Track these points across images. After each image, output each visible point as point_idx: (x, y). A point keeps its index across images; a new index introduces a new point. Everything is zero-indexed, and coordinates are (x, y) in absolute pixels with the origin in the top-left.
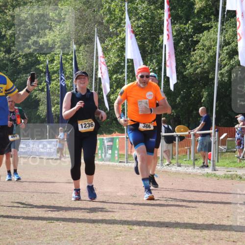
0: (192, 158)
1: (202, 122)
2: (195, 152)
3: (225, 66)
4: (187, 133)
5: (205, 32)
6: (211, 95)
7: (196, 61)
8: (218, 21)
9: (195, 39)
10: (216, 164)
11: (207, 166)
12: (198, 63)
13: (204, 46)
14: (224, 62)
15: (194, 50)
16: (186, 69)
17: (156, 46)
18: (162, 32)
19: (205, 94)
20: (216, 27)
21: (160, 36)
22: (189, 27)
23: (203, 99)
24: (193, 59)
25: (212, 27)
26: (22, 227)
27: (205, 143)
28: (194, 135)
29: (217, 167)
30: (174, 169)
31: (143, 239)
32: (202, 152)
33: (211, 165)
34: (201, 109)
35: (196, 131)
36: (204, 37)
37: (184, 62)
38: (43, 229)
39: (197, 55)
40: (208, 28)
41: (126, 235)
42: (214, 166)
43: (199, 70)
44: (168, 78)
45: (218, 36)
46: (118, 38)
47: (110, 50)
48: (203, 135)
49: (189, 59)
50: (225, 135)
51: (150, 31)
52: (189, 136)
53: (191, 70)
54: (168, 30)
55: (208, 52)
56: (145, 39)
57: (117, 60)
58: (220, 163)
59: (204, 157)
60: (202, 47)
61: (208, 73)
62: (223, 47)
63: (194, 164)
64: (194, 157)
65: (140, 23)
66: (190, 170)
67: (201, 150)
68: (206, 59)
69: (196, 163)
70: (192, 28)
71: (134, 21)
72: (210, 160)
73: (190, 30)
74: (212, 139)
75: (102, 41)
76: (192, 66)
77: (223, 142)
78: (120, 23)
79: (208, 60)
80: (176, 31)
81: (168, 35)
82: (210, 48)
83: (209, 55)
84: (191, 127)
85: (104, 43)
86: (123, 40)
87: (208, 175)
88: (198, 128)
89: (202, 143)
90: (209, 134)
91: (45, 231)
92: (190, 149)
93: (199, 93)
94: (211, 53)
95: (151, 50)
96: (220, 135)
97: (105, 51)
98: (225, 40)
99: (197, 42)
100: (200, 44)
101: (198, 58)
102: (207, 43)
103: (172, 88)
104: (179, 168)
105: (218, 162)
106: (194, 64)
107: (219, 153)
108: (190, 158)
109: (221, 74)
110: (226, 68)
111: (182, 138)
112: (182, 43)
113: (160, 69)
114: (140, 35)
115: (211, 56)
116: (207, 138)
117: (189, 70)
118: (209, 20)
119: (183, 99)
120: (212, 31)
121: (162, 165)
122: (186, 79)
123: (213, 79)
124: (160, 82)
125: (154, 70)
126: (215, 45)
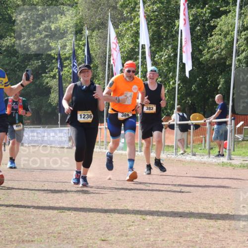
0: (207, 147)
1: (218, 110)
2: (211, 141)
3: (243, 51)
4: (203, 121)
5: (223, 17)
6: (228, 82)
7: (213, 47)
8: (236, 5)
9: (212, 24)
10: (232, 153)
11: (223, 155)
12: (215, 49)
13: (222, 31)
14: (242, 48)
15: (211, 36)
16: (202, 55)
17: (172, 31)
18: (178, 17)
19: (222, 81)
20: (235, 11)
21: (176, 21)
22: (206, 11)
23: (220, 86)
24: (210, 44)
25: (230, 11)
26: (32, 217)
27: (221, 132)
28: (210, 123)
29: (233, 157)
30: (189, 158)
31: (156, 229)
32: (218, 141)
33: (227, 154)
34: (217, 96)
35: (212, 119)
36: (222, 22)
37: (200, 47)
38: (54, 219)
39: (214, 40)
40: (226, 13)
41: (139, 225)
42: (230, 155)
43: (215, 56)
44: (184, 65)
45: (236, 21)
46: (132, 24)
47: (123, 36)
48: (219, 124)
49: (206, 45)
50: (242, 123)
51: (165, 15)
52: (205, 124)
53: (208, 56)
54: (184, 14)
55: (225, 37)
56: (161, 24)
57: (132, 46)
58: (236, 152)
59: (220, 146)
60: (219, 32)
61: (225, 59)
62: (241, 32)
63: (209, 153)
64: (210, 145)
65: (155, 8)
66: (205, 159)
67: (216, 138)
68: (223, 45)
69: (211, 151)
70: (210, 13)
71: (149, 6)
72: (226, 148)
73: (207, 15)
74: (229, 128)
75: (116, 26)
76: (208, 52)
77: (240, 131)
78: (135, 8)
79: (226, 46)
80: (193, 15)
81: (185, 20)
82: (227, 33)
83: (227, 40)
84: (207, 115)
85: (118, 28)
86: (138, 25)
87: (223, 164)
88: (214, 116)
89: (218, 132)
90: (226, 123)
91: (55, 221)
92: (205, 138)
93: (216, 80)
94: (229, 39)
95: (167, 36)
96: (236, 124)
97: (119, 36)
98: (243, 25)
99: (215, 27)
100: (217, 29)
101: (215, 43)
102: (225, 29)
103: (187, 75)
104: (194, 158)
105: (234, 150)
106: (211, 50)
107: (235, 141)
108: (205, 147)
109: (239, 60)
110: (244, 54)
111: (197, 126)
112: (198, 28)
113: (176, 55)
114: (155, 19)
115: (229, 42)
116: (223, 126)
117: (206, 56)
118: (228, 4)
119: (199, 86)
120: (230, 15)
121: (176, 154)
122: (202, 66)
123: (231, 65)
124: (175, 68)
125: (169, 56)
126: (233, 30)
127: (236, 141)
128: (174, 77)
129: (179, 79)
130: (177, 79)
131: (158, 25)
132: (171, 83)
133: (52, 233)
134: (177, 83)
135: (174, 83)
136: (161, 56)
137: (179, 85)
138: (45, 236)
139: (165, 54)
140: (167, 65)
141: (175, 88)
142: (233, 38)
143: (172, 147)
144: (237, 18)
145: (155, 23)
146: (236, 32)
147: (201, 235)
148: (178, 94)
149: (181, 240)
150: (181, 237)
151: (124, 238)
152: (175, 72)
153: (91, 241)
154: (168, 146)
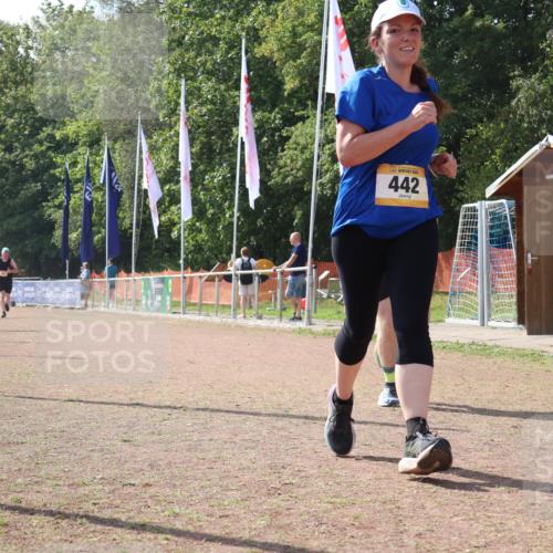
0: (279, 307)
1: (293, 255)
2: (283, 298)
3: (327, 171)
4: (271, 270)
5: (299, 124)
6: (306, 216)
7: (285, 166)
8: (316, 108)
9: (285, 135)
10: (313, 315)
11: (300, 319)
12: (288, 169)
13: (298, 144)
14: (325, 167)
15: (283, 150)
16: (270, 177)
17: (227, 144)
18: (236, 123)
19: (299, 213)
20: (315, 116)
21: (234, 129)
22: (276, 117)
23: (296, 221)
24: (281, 162)
25: (308, 117)
26: (24, 408)
27: (297, 286)
28: (282, 273)
29: (314, 321)
30: (253, 322)
31: (202, 424)
32: (293, 298)
33: (305, 317)
34: (292, 235)
35: (285, 267)
36: (298, 131)
37: (268, 167)
38: (55, 411)
39: (287, 156)
40: (303, 119)
41: (177, 418)
42: (309, 317)
43: (289, 179)
44: (247, 190)
45: (317, 130)
46: (172, 133)
47: (159, 149)
48: (295, 274)
49: (276, 163)
50: (326, 273)
51: (217, 121)
52: (275, 275)
53: (279, 179)
54: (246, 120)
55: (302, 152)
56: (212, 134)
57: (172, 164)
58: (319, 314)
59: (296, 305)
60: (294, 146)
61: (303, 182)
62: (324, 146)
63: (281, 316)
64: (281, 305)
65: (204, 110)
66: (276, 323)
67: (291, 294)
68: (300, 163)
69: (284, 313)
70: (280, 119)
71: (195, 108)
72: (304, 308)
73: (277, 122)
74: (307, 279)
75: (149, 136)
76: (279, 173)
77: (324, 284)
78: (176, 110)
79: (303, 165)
80: (257, 121)
81: (247, 128)
82: (305, 148)
83: (304, 157)
84: (278, 261)
85: (152, 138)
86: (177, 134)
87: (301, 331)
88: (287, 263)
89: (293, 286)
90: (304, 272)
91: (58, 413)
92: (275, 294)
93: (290, 212)
94: (307, 154)
95: (221, 150)
96: (319, 274)
97: (153, 149)
98: (326, 136)
99: (288, 138)
100: (291, 141)
101: (289, 161)
102: (302, 141)
103: (252, 205)
104: (259, 322)
105: (315, 311)
106: (283, 170)
107: (316, 299)
108: (275, 306)
109: (322, 185)
110: (328, 175)
111: (264, 278)
112: (265, 139)
113: (234, 177)
114: (204, 126)
115: (307, 159)
116: (300, 277)
117: (276, 179)
118: (305, 107)
119: (266, 221)
120: (308, 121)
121: (235, 317)
122: (271, 192)
123: (310, 192)
124: (233, 196)
125: (224, 178)
126: (313, 144)
127: (319, 298)
128: (231, 207)
129: (239, 210)
130: (235, 210)
131: (209, 134)
132: (227, 216)
133: (52, 431)
134: (236, 214)
135: (232, 216)
136: (213, 177)
137: (238, 218)
138: (41, 435)
139: (218, 176)
140: (222, 191)
141: (233, 224)
142: (312, 153)
143: (229, 306)
144: (318, 126)
145: (204, 132)
146: (316, 145)
147: (264, 432)
148: (238, 231)
149: (237, 439)
150: (236, 435)
151: (155, 437)
152: (232, 200)
153: (108, 443)
154: (224, 306)
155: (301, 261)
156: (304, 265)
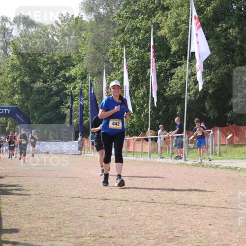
1: (177, 128)
2: (172, 148)
3: (192, 90)
4: (167, 136)
5: (179, 67)
6: (183, 110)
7: (173, 86)
8: (187, 60)
9: (172, 72)
12: (174, 88)
13: (178, 76)
14: (192, 87)
15: (171, 80)
16: (166, 92)
17: (145, 77)
18: (149, 67)
19: (179, 109)
20: (186, 63)
21: (148, 70)
22: (167, 64)
23: (178, 112)
24: (171, 85)
25: (183, 64)
26: (53, 201)
28: (172, 137)
29: (187, 159)
30: (158, 160)
31: (136, 208)
33: (183, 157)
34: (176, 119)
35: (173, 134)
36: (178, 71)
37: (165, 87)
38: (68, 203)
39: (173, 82)
40: (180, 65)
41: (124, 205)
42: (185, 158)
43: (174, 93)
44: (153, 98)
45: (187, 70)
46: (120, 72)
49: (168, 85)
50: (192, 137)
51: (141, 66)
52: (168, 138)
53: (169, 93)
55: (180, 80)
61: (181, 94)
62: (190, 77)
63: (172, 157)
64: (172, 152)
65: (134, 62)
66: (169, 161)
68: (179, 85)
71: (130, 60)
72: (182, 153)
73: (168, 66)
74: (184, 139)
76: (170, 90)
77: (192, 142)
78: (121, 62)
79: (181, 86)
80: (159, 66)
81: (152, 69)
82: (181, 78)
83: (181, 82)
85: (110, 75)
86: (123, 73)
87: (181, 164)
90: (182, 136)
91: (69, 204)
92: (169, 146)
93: (175, 108)
94: (183, 81)
95: (142, 80)
96: (189, 137)
98: (192, 72)
100: (175, 75)
101: (174, 84)
102: (180, 75)
104: (162, 160)
105: (188, 155)
106: (172, 89)
107: (188, 149)
108: (169, 153)
109: (190, 95)
112: (162, 74)
113: (148, 92)
114: (134, 69)
115: (183, 84)
118: (181, 59)
119: (164, 112)
120: (183, 66)
121: (150, 158)
122: (166, 99)
123: (184, 99)
124: (148, 101)
125: (144, 93)
126: (185, 76)
127: (189, 149)
128: (147, 106)
129: (151, 108)
130: (149, 108)
131: (137, 73)
132: (146, 111)
133: (66, 212)
134: (150, 110)
135: (148, 111)
136: (139, 93)
137: (151, 112)
138: (62, 214)
139: (141, 92)
140: (143, 99)
141: (148, 114)
142: (185, 81)
143: (147, 153)
144: (187, 68)
145: (135, 72)
146: (187, 77)
147: (165, 212)
148: (151, 117)
149: (152, 216)
150: (152, 213)
151: (114, 215)
152: (148, 103)
153: (92, 217)
154: (145, 153)
155: (181, 131)
156: (182, 133)
